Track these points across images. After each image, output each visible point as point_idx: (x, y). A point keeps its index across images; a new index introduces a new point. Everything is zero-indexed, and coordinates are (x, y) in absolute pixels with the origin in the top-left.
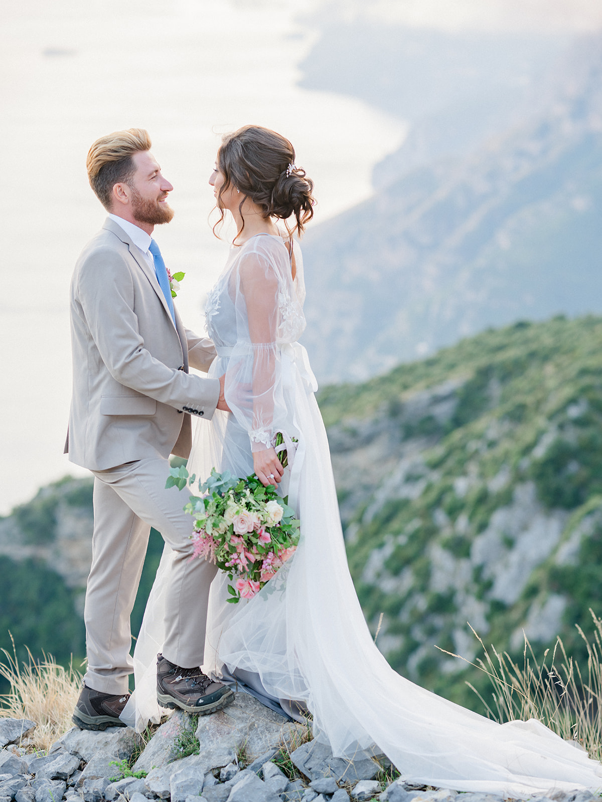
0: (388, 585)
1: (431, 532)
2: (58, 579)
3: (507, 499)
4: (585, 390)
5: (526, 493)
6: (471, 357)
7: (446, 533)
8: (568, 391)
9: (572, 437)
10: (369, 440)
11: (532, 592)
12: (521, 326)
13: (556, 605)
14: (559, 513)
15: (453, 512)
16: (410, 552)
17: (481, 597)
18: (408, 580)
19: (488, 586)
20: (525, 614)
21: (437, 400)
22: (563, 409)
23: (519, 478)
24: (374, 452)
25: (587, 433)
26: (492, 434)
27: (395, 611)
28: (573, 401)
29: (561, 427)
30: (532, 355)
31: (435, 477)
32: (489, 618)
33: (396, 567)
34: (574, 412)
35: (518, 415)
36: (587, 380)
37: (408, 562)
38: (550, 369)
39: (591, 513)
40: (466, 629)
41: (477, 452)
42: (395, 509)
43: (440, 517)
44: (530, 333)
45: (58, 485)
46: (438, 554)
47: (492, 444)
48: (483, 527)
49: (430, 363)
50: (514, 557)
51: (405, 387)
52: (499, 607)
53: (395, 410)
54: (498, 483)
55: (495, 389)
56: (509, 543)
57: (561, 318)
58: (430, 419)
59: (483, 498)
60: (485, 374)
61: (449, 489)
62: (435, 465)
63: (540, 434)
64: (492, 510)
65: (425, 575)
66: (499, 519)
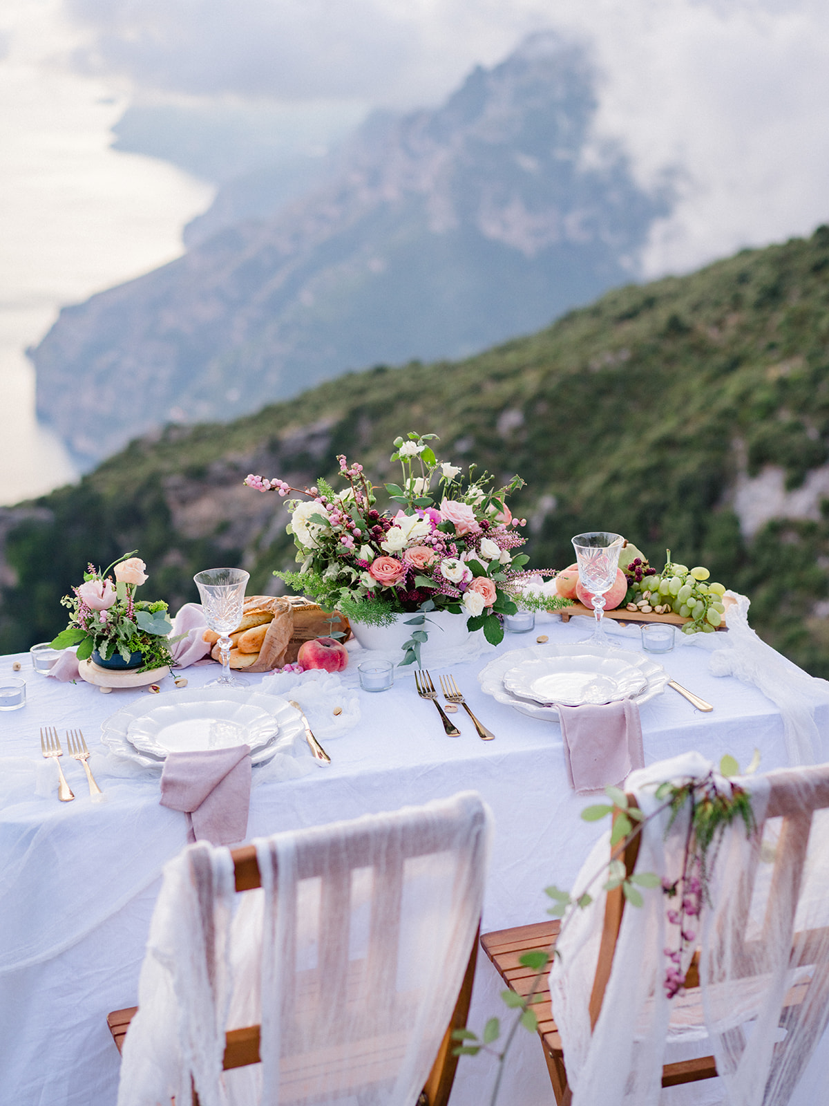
12: (380, 370)
21: (313, 437)
26: (382, 467)
30: (399, 397)
34: (461, 447)
38: (417, 409)
44: (390, 377)
49: (296, 404)
51: (281, 425)
53: (274, 447)
55: (365, 427)
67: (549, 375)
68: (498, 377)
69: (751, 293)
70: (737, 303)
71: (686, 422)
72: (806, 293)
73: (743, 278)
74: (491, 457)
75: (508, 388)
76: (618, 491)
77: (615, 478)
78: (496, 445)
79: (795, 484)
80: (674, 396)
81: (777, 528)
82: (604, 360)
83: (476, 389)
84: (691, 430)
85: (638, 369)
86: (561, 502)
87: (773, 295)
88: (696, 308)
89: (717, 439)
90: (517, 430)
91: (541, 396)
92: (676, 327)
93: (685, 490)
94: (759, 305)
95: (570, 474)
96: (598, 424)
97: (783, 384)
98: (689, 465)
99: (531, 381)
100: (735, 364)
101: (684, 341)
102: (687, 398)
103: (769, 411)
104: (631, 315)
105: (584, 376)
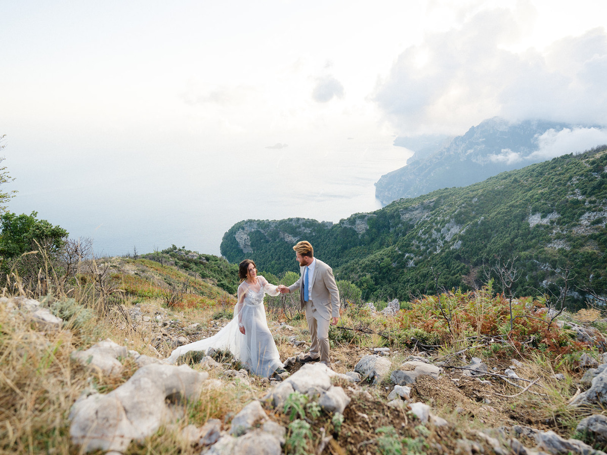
0: (423, 237)
1: (432, 227)
2: (356, 231)
3: (449, 222)
4: (465, 201)
5: (452, 221)
6: (436, 195)
7: (436, 227)
8: (462, 201)
9: (463, 210)
10: (417, 209)
11: (455, 239)
12: (446, 189)
13: (460, 242)
14: (459, 224)
15: (437, 224)
16: (428, 230)
17: (442, 240)
18: (427, 236)
19: (444, 238)
20: (453, 244)
21: (431, 202)
22: (461, 205)
23: (451, 218)
24: (418, 211)
25: (465, 209)
26: (445, 209)
27: (424, 241)
28: (463, 203)
29: (460, 208)
30: (450, 194)
31: (433, 216)
32: (444, 244)
33: (425, 233)
34: (463, 205)
35: (451, 205)
36: (466, 199)
37: (428, 232)
38: (454, 197)
39: (468, 225)
40: (439, 246)
41: (442, 212)
42: (425, 222)
43: (434, 224)
44: (449, 190)
45: (356, 214)
46: (433, 231)
47: (445, 211)
48: (443, 227)
49: (427, 195)
50: (450, 233)
51: (424, 200)
52: (446, 242)
53: (422, 204)
54: (447, 218)
55: (442, 201)
56: (449, 230)
57: (455, 188)
58: (429, 205)
59: (443, 221)
60: (440, 197)
61: (437, 219)
62: (433, 215)
63: (457, 209)
64: (446, 224)
65: (431, 235)
66: (446, 225)
67: (484, 191)
68: (473, 191)
69: (535, 174)
70: (531, 176)
71: (516, 202)
72: (549, 174)
73: (533, 170)
74: (470, 208)
75: (475, 193)
76: (499, 216)
77: (499, 213)
78: (471, 205)
79: (543, 217)
80: (515, 195)
81: (538, 226)
82: (498, 187)
83: (468, 193)
84: (518, 203)
85: (505, 190)
86: (485, 219)
87: (541, 174)
88: (521, 177)
89: (525, 205)
90: (476, 202)
91: (482, 195)
92: (516, 181)
93: (516, 217)
94: (537, 176)
95: (488, 212)
96: (495, 202)
97: (542, 193)
98: (517, 211)
99: (480, 192)
100: (531, 189)
101: (518, 184)
102: (518, 197)
103: (539, 200)
104: (504, 179)
105: (493, 191)
